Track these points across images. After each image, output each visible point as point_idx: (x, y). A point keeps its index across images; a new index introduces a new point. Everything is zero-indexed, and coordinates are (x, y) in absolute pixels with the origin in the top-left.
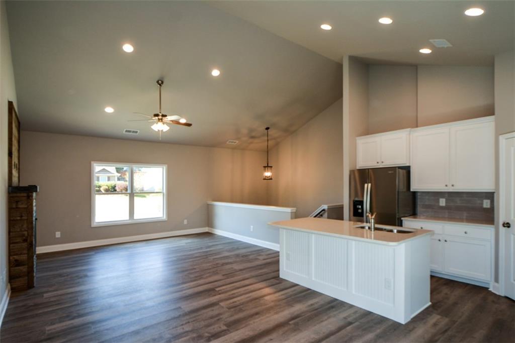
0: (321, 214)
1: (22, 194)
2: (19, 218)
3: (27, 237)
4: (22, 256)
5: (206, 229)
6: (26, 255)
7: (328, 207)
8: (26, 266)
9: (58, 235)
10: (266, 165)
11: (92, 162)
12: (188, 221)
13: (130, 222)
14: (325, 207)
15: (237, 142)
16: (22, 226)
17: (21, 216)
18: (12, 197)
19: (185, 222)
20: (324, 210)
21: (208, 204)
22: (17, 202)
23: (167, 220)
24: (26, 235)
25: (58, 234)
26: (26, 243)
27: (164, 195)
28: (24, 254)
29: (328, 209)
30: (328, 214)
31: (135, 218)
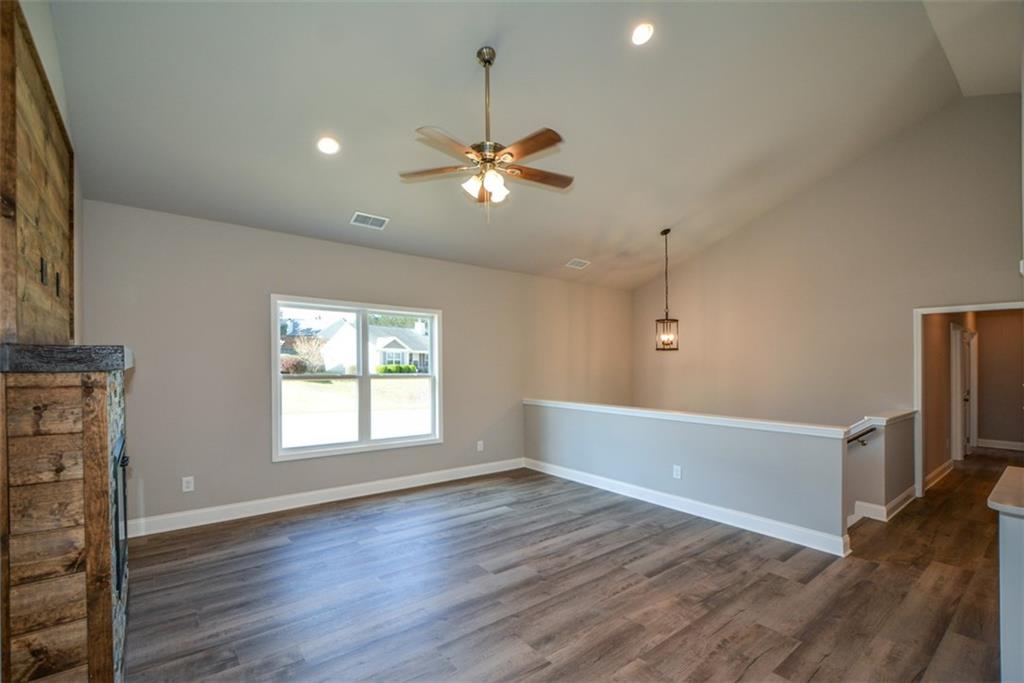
0: (860, 439)
1: (61, 379)
2: (47, 476)
3: (86, 550)
4: (62, 628)
5: (522, 462)
6: (83, 624)
7: (888, 421)
8: (85, 668)
9: (188, 484)
10: (664, 318)
11: (273, 296)
12: (484, 444)
13: (364, 447)
14: (880, 422)
15: (589, 263)
16: (63, 505)
17: (59, 470)
18: (17, 388)
19: (480, 445)
20: (872, 430)
21: (525, 405)
22: (39, 410)
23: (441, 441)
24: (81, 543)
25: (188, 482)
26: (83, 575)
27: (434, 380)
28: (74, 620)
29: (886, 426)
30: (886, 439)
31: (374, 436)
